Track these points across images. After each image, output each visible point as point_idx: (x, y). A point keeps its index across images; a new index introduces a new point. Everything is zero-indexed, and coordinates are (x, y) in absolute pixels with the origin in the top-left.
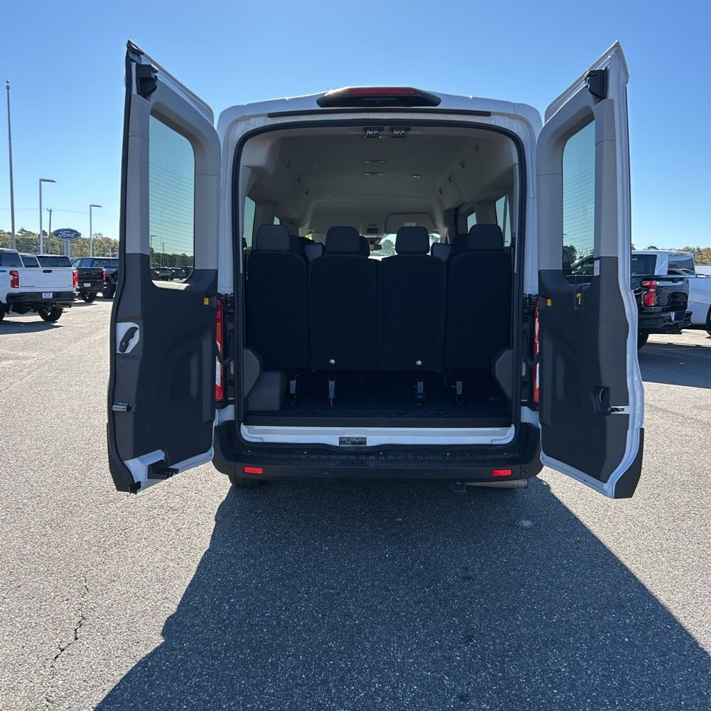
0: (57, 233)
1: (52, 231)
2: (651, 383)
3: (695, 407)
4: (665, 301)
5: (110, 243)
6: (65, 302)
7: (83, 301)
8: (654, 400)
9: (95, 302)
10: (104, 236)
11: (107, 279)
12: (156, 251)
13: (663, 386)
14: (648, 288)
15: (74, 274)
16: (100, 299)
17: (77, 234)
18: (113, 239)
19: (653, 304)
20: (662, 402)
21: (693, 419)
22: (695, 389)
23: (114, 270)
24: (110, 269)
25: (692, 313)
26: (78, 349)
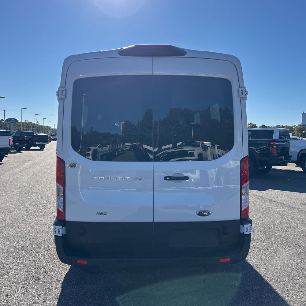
0: (8, 120)
1: (5, 119)
2: (278, 191)
3: (302, 204)
4: (279, 151)
5: (32, 124)
6: (5, 152)
7: (16, 151)
8: (282, 200)
9: (21, 151)
10: (29, 121)
11: (27, 141)
12: (51, 128)
13: (283, 192)
14: (273, 145)
15: (10, 139)
16: (24, 150)
17: (17, 121)
18: (33, 123)
19: (275, 153)
20: (286, 201)
21: (303, 210)
22: (299, 193)
23: (31, 137)
24: (29, 137)
25: (291, 156)
26: (8, 176)
